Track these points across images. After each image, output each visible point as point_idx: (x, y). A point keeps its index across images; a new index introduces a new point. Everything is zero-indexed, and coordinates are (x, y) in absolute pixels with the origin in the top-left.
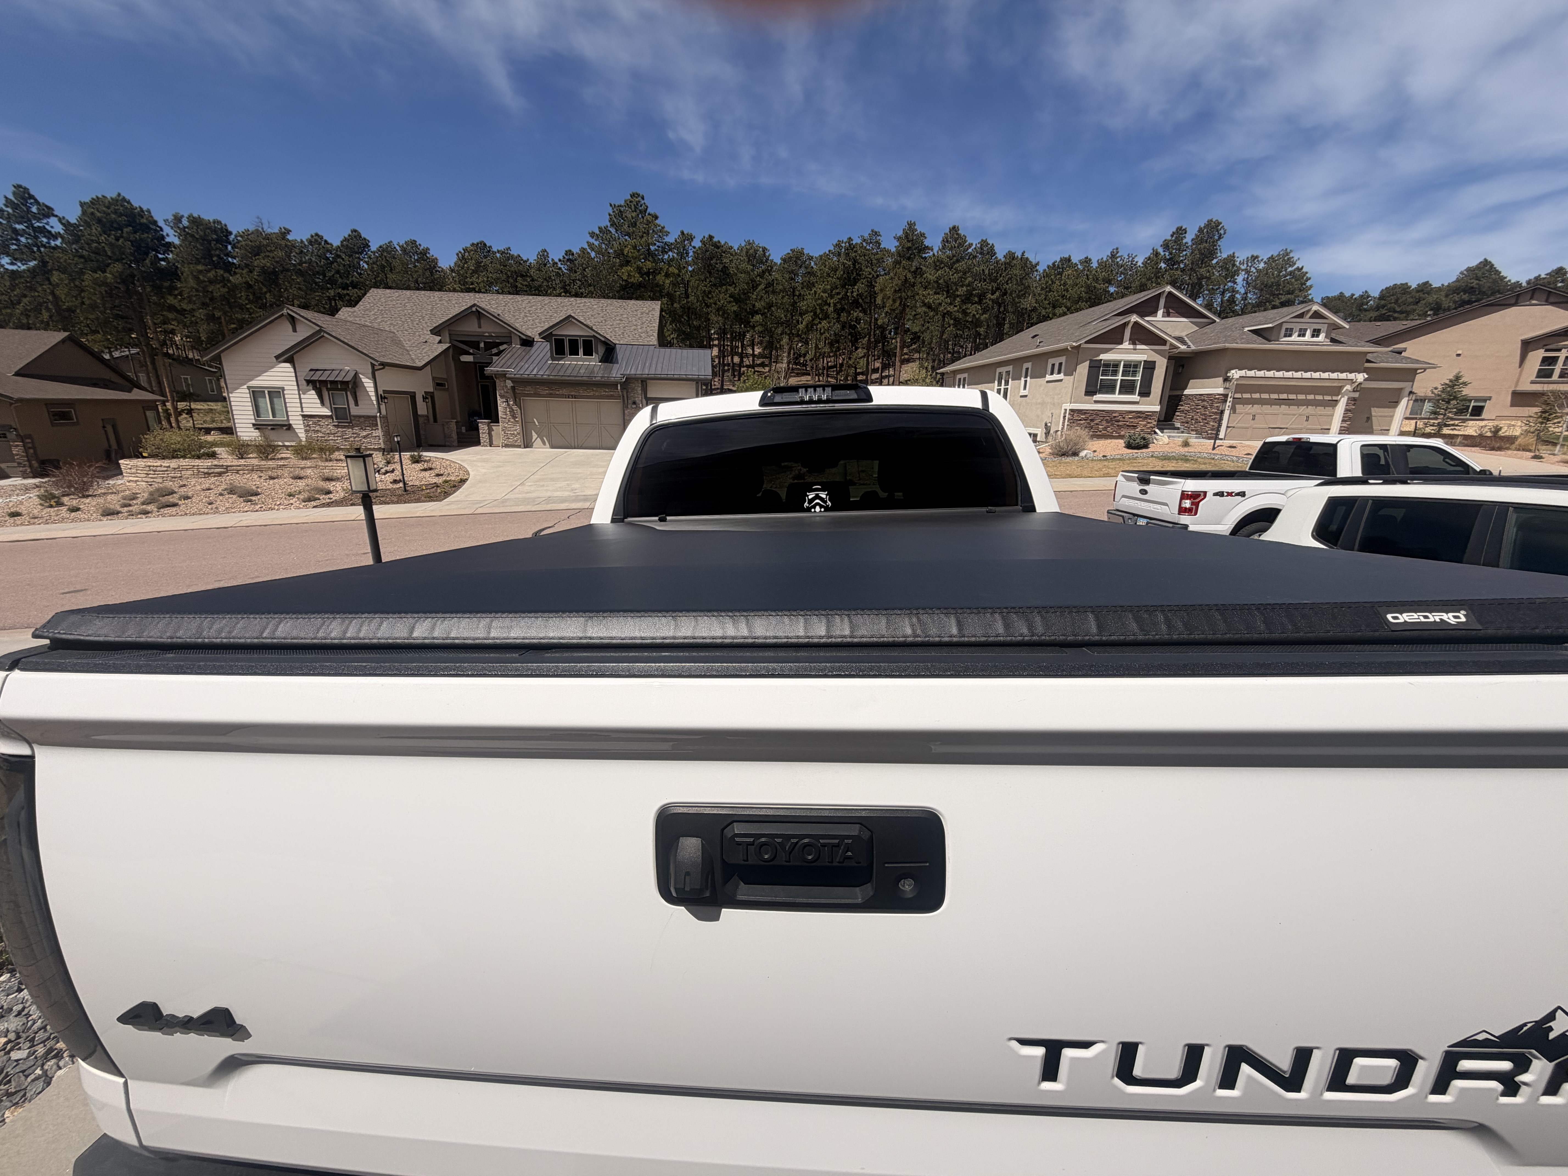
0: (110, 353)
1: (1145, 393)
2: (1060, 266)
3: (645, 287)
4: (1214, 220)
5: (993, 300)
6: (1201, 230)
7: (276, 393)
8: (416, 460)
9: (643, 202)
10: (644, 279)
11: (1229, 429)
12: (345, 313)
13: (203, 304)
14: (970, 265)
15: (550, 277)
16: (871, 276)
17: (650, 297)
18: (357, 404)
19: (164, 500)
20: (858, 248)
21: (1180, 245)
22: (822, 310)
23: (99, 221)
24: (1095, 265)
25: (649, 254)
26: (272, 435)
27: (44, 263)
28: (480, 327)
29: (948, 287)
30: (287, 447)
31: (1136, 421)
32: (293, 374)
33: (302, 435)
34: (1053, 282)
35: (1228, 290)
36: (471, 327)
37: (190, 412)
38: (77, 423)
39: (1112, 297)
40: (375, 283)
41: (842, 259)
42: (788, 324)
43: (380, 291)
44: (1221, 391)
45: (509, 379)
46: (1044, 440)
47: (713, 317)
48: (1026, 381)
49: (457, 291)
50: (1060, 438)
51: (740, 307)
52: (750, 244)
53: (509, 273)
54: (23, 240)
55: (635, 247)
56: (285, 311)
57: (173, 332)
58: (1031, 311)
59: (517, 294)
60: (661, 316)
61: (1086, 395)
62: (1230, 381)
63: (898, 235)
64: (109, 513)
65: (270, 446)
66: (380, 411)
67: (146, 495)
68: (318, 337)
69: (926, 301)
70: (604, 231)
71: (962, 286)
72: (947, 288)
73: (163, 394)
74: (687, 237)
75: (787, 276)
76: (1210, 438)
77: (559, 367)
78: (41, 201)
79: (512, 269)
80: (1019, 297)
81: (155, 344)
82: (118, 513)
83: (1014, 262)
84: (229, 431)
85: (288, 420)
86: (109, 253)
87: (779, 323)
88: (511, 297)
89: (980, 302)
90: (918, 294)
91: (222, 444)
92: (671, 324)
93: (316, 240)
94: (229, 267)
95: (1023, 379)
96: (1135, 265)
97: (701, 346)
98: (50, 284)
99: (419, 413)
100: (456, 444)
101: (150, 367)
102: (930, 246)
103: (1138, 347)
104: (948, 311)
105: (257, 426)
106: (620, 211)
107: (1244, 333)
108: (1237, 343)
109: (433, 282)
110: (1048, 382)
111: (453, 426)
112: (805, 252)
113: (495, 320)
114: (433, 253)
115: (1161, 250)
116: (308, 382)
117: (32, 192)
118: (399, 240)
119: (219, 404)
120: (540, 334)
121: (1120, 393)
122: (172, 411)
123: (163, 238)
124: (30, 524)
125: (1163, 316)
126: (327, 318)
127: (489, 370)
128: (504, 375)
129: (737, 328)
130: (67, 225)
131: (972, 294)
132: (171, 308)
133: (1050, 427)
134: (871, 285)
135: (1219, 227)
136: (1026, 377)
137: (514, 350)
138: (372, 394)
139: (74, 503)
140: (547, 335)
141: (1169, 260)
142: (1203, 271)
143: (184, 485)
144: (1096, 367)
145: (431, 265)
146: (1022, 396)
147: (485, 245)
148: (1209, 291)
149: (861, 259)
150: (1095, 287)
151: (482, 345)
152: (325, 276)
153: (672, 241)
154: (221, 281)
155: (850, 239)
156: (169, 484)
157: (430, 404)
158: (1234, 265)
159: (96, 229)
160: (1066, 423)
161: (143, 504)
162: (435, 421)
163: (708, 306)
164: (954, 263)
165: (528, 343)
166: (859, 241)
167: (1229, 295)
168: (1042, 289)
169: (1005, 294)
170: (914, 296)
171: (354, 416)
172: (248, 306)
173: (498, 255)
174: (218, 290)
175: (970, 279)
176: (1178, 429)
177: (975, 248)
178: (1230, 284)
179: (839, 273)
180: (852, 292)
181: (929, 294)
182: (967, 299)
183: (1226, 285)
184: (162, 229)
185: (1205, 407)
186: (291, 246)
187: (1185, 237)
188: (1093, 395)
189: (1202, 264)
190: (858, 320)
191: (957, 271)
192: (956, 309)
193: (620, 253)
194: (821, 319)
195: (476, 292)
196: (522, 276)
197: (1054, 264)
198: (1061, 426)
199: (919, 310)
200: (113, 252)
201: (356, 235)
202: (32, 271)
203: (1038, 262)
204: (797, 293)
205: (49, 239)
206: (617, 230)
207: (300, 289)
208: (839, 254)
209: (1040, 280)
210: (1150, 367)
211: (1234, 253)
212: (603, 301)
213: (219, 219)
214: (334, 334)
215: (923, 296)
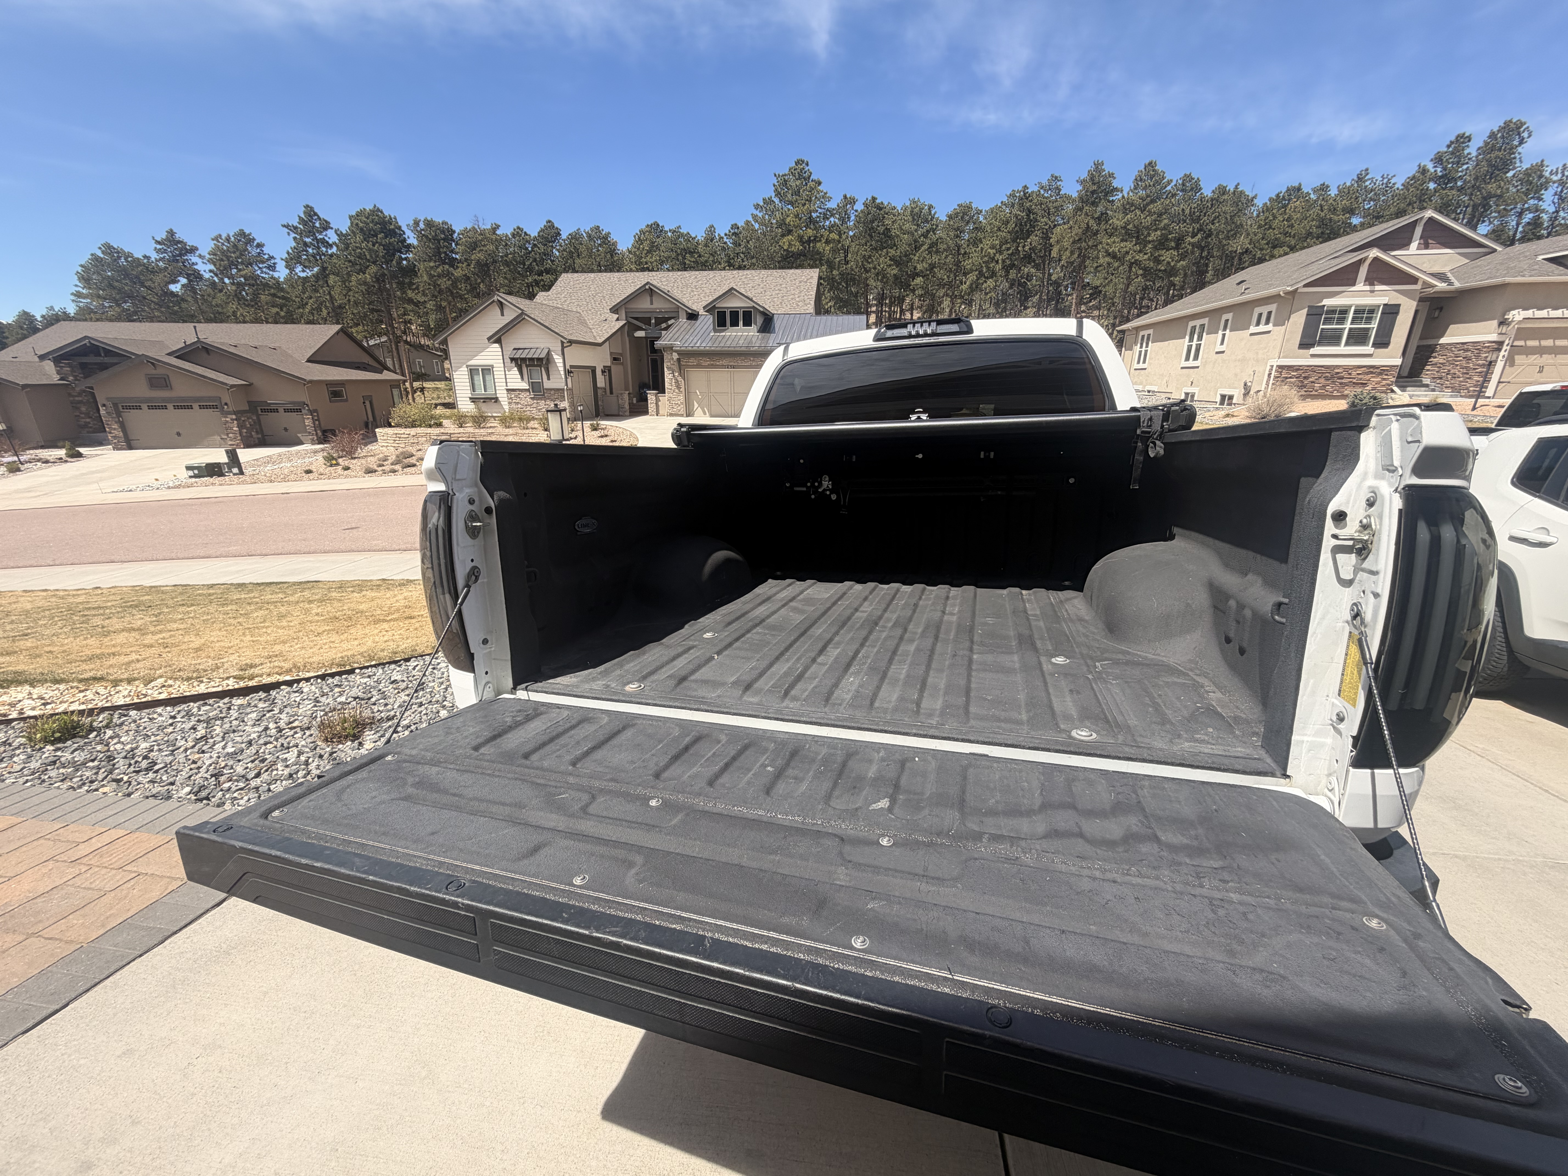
0: (367, 341)
1: (1382, 342)
2: (1286, 197)
3: (805, 255)
4: (1514, 121)
5: (1193, 245)
6: (1493, 135)
7: (487, 370)
8: (595, 428)
9: (807, 169)
10: (805, 248)
11: (1501, 385)
12: (541, 297)
13: (433, 296)
14: (1168, 205)
15: (715, 252)
16: (1047, 227)
17: (809, 265)
18: (549, 379)
19: (406, 461)
20: (1034, 196)
21: (1459, 157)
22: (988, 268)
23: (362, 230)
24: (1333, 192)
25: (810, 222)
26: (484, 407)
27: (324, 269)
28: (652, 303)
29: (1138, 232)
30: (494, 417)
31: (1368, 377)
32: (500, 353)
33: (506, 407)
34: (1275, 217)
35: (1528, 209)
36: (644, 304)
37: (422, 390)
38: (346, 400)
39: (1354, 229)
40: (565, 269)
41: (1015, 211)
42: (950, 285)
43: (570, 275)
44: (1494, 337)
45: (676, 351)
46: (1242, 402)
47: (871, 282)
48: (1224, 335)
49: (634, 271)
50: (1261, 400)
51: (900, 270)
52: (914, 202)
53: (679, 251)
54: (310, 250)
55: (797, 216)
56: (496, 298)
57: (410, 322)
58: (1242, 254)
59: (685, 270)
60: (819, 284)
61: (1299, 348)
62: (1509, 324)
63: (1082, 178)
64: (370, 471)
65: (482, 417)
66: (567, 385)
67: (394, 457)
68: (521, 319)
69: (1111, 250)
70: (768, 202)
71: (1156, 230)
72: (1136, 234)
73: (403, 375)
74: (849, 201)
75: (952, 234)
76: (1471, 397)
77: (720, 339)
78: (321, 217)
79: (682, 247)
80: (1228, 238)
81: (399, 333)
82: (376, 471)
83: (1226, 197)
84: (451, 406)
85: (496, 394)
86: (368, 257)
87: (941, 285)
88: (679, 273)
89: (1177, 248)
90: (1101, 243)
91: (447, 418)
92: (829, 292)
93: (518, 233)
94: (453, 262)
95: (1221, 333)
96: (1391, 188)
97: (859, 313)
98: (328, 286)
99: (599, 385)
100: (628, 413)
101: (395, 354)
102: (1119, 187)
103: (1377, 288)
104: (1136, 260)
105: (473, 400)
106: (785, 180)
107: (1537, 263)
108: (1523, 276)
109: (612, 263)
110: (1252, 334)
111: (626, 397)
112: (974, 206)
113: (666, 297)
114: (614, 237)
115: (1430, 166)
116: (512, 359)
117: (316, 211)
118: (585, 227)
119: (443, 383)
120: (704, 308)
121: (1347, 344)
122: (409, 390)
123: (405, 240)
124: (318, 479)
125: (1418, 249)
126: (527, 302)
127: (658, 344)
128: (671, 348)
129: (896, 292)
130: (340, 235)
131: (1167, 240)
132: (410, 301)
133: (1250, 387)
134: (1046, 237)
135: (1522, 129)
136: (1225, 329)
137: (681, 324)
138: (561, 369)
139: (346, 463)
140: (710, 308)
141: (1441, 177)
142: (1492, 187)
143: (420, 450)
144: (1315, 314)
145: (612, 250)
146: (1217, 353)
147: (658, 225)
148: (1499, 212)
149: (1037, 209)
150: (1331, 219)
151: (653, 321)
152: (524, 265)
153: (835, 206)
154: (448, 275)
155: (1026, 187)
156: (410, 449)
157: (607, 377)
158: (1541, 176)
159: (359, 237)
160: (1271, 381)
161: (392, 464)
162: (611, 393)
163: (867, 271)
164: (1148, 204)
165: (693, 316)
166: (1036, 189)
167: (1531, 216)
168: (1260, 227)
169: (1209, 235)
170: (1096, 246)
171: (547, 389)
172: (466, 296)
173: (669, 234)
174: (444, 283)
175: (1166, 221)
176: (1427, 386)
177: (1176, 185)
178: (1532, 202)
179: (1012, 225)
180: (1024, 247)
181: (1114, 242)
182: (1162, 244)
183: (1526, 202)
184: (404, 233)
185: (1468, 359)
186: (499, 240)
187: (1468, 146)
188: (1309, 348)
189: (1491, 178)
190: (1029, 277)
191: (1151, 214)
192: (1146, 257)
193: (782, 224)
194: (987, 278)
195: (650, 271)
196: (691, 253)
197: (1278, 196)
198: (1264, 385)
199: (1101, 261)
200: (371, 256)
201: (550, 225)
202: (316, 277)
203: (1256, 195)
204: (962, 251)
205: (327, 248)
206: (781, 201)
207: (506, 278)
208: (1013, 205)
209: (1258, 216)
210: (1391, 311)
211: (1542, 161)
212: (763, 272)
213: (446, 220)
214: (532, 316)
215: (1108, 244)
